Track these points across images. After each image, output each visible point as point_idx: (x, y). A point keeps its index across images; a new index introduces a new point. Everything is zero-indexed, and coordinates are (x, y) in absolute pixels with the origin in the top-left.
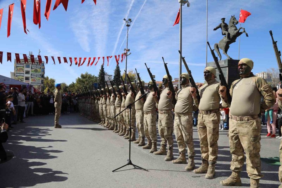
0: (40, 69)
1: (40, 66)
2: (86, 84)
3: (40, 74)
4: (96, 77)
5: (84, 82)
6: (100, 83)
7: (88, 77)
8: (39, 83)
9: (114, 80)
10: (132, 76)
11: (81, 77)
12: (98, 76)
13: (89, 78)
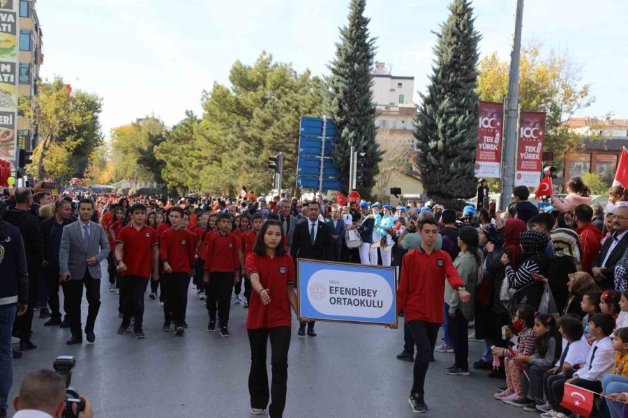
0: (13, 32)
1: (11, 18)
2: (257, 121)
3: (13, 65)
4: (317, 80)
5: (246, 113)
6: (338, 119)
7: (269, 84)
8: (7, 114)
9: (432, 95)
10: (533, 78)
11: (233, 80)
12: (329, 74)
13: (276, 86)
